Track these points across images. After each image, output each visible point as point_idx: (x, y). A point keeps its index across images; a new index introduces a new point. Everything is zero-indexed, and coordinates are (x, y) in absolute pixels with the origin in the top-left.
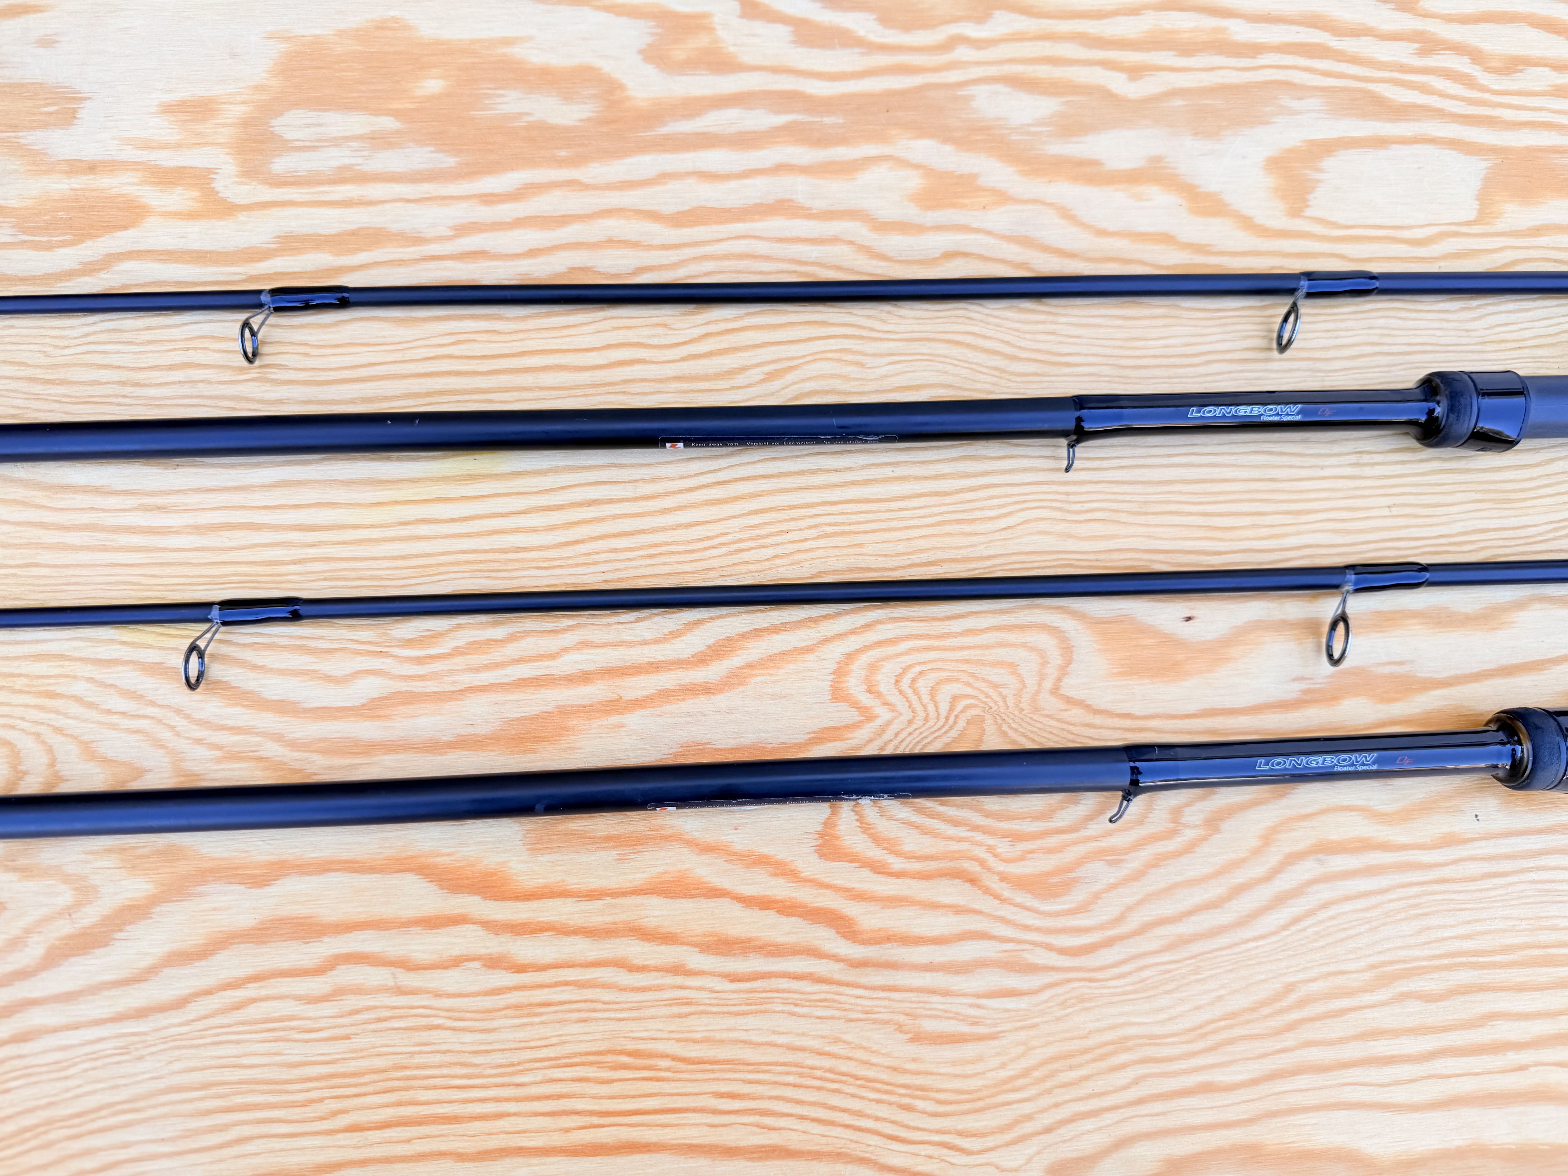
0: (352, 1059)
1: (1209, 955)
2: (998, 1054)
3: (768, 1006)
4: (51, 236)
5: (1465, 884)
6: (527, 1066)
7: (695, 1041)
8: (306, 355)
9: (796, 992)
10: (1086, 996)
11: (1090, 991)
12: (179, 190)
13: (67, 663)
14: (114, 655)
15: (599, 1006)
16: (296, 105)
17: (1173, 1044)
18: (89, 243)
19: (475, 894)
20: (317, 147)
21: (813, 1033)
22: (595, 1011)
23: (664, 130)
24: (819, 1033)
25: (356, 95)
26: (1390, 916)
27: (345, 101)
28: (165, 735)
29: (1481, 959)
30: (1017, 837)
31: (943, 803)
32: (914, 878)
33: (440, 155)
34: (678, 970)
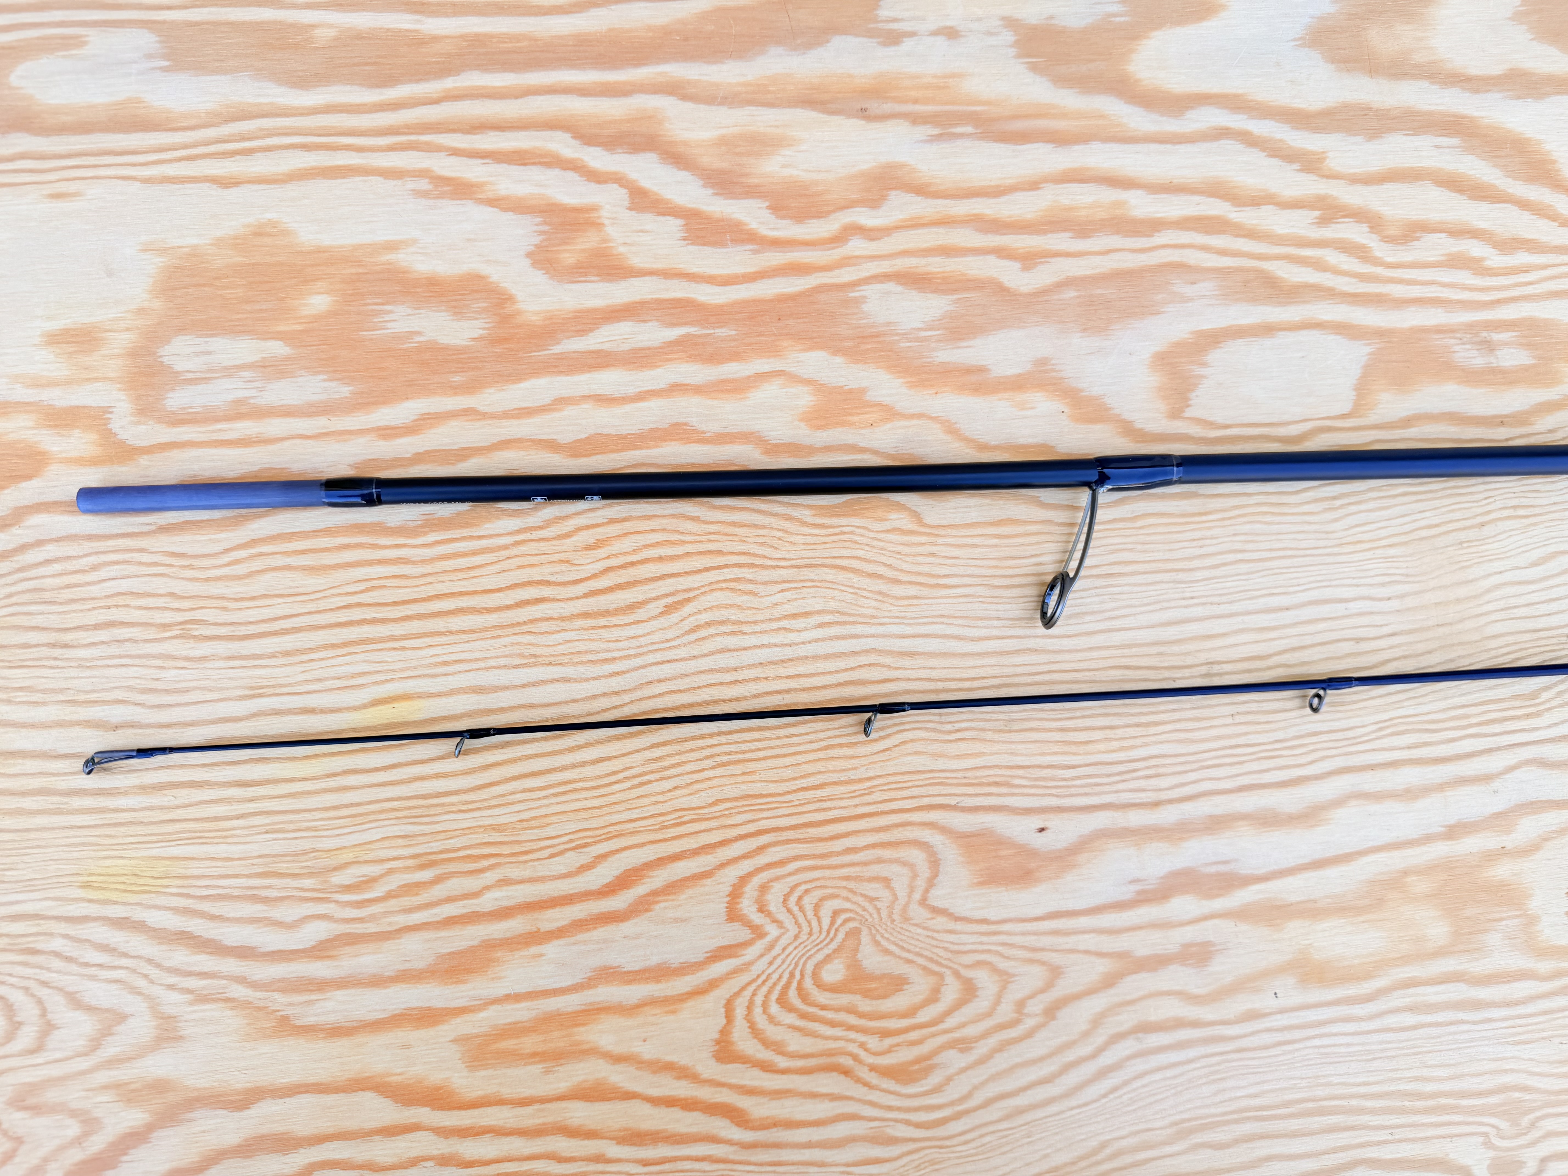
1: (1040, 1122)
5: (1259, 1052)
8: (224, 608)
10: (937, 1160)
11: (940, 1156)
12: (77, 433)
13: (42, 922)
14: (84, 912)
16: (182, 330)
19: (427, 1106)
20: (209, 378)
23: (558, 349)
25: (241, 316)
27: (231, 324)
28: (142, 983)
29: (1265, 1113)
30: (885, 1034)
31: (823, 1008)
32: (797, 1073)
33: (333, 384)
34: (599, 1159)
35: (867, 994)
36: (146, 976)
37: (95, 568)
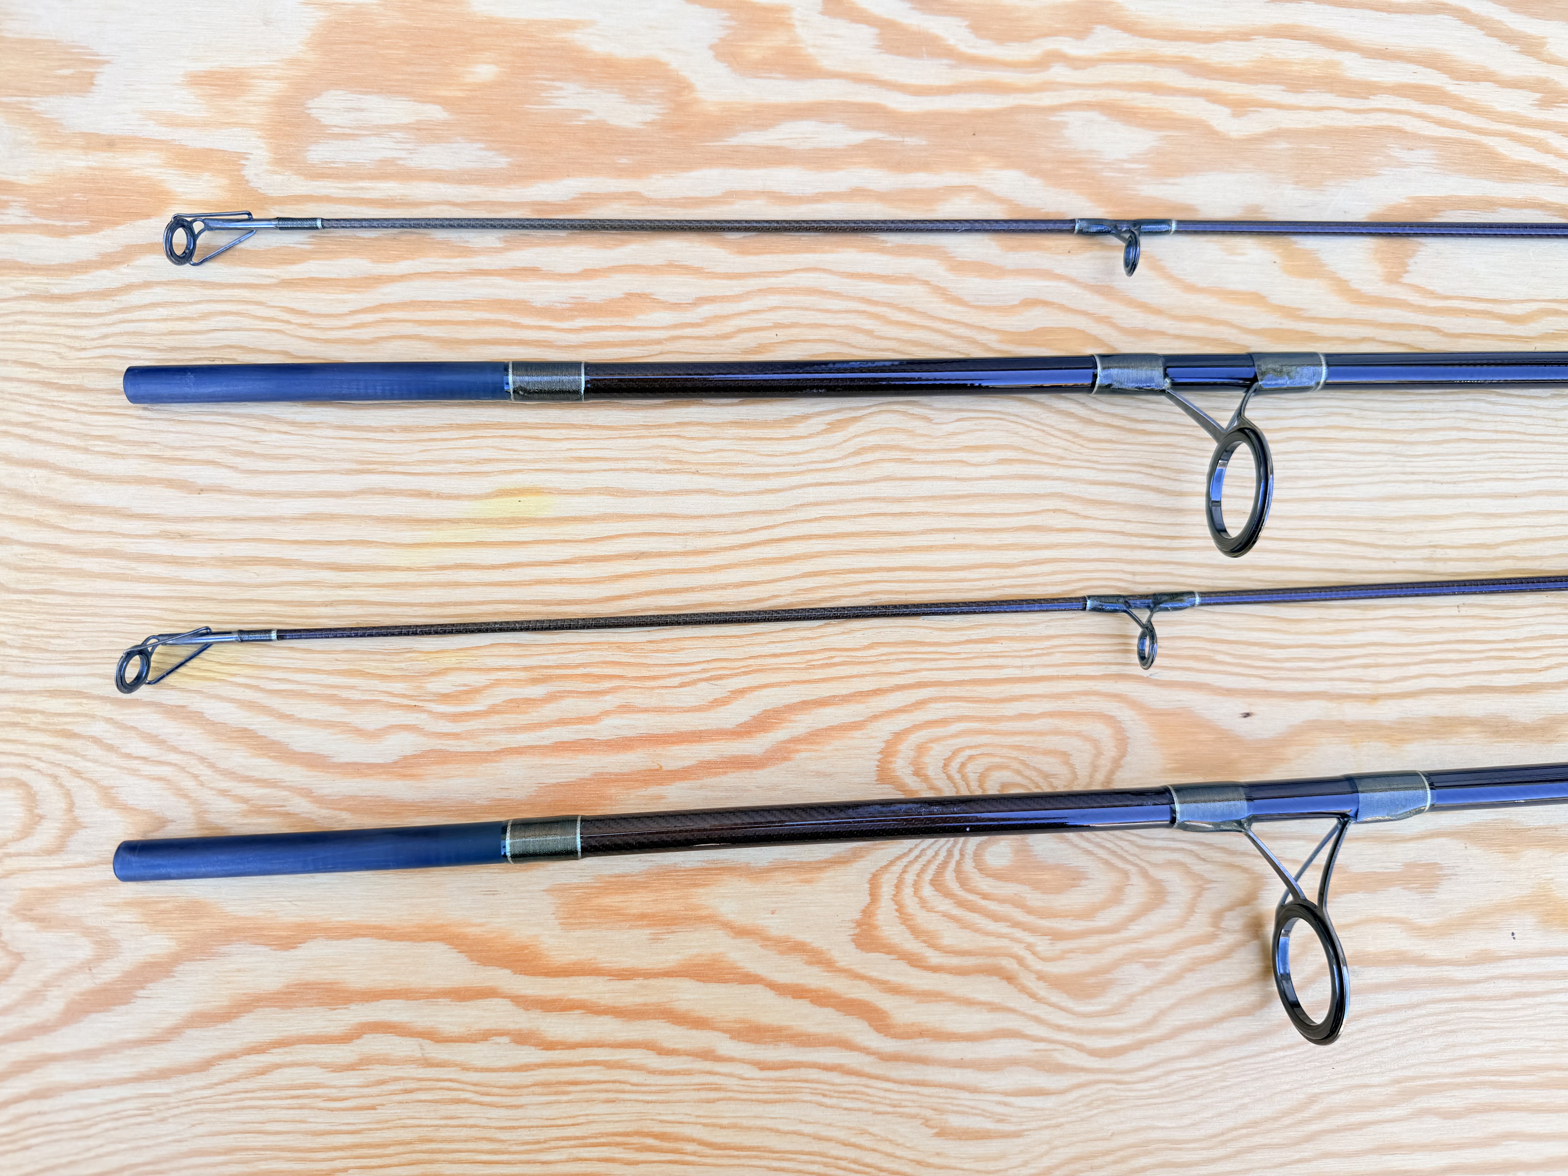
0: (377, 1129)
1: (1237, 1063)
2: (1021, 1152)
3: (797, 1096)
4: (67, 221)
5: (1495, 1002)
6: (553, 1144)
7: (722, 1127)
9: (825, 1083)
10: (1113, 1098)
11: (1117, 1093)
12: (207, 176)
13: (85, 701)
15: (628, 1087)
16: (335, 85)
17: (1194, 1149)
18: (107, 232)
19: (506, 967)
20: (357, 135)
21: (840, 1124)
22: (624, 1092)
23: (734, 141)
24: (846, 1124)
25: (400, 77)
26: (1418, 1032)
27: (388, 83)
28: (189, 784)
29: (1503, 1079)
30: (1057, 936)
31: (985, 896)
32: (951, 973)
33: (490, 154)
34: (707, 1055)
35: (1037, 885)
36: (196, 777)
37: (205, 316)
